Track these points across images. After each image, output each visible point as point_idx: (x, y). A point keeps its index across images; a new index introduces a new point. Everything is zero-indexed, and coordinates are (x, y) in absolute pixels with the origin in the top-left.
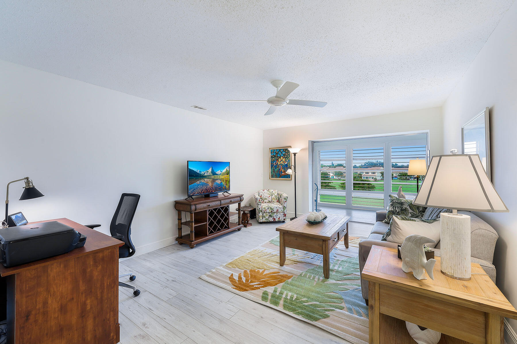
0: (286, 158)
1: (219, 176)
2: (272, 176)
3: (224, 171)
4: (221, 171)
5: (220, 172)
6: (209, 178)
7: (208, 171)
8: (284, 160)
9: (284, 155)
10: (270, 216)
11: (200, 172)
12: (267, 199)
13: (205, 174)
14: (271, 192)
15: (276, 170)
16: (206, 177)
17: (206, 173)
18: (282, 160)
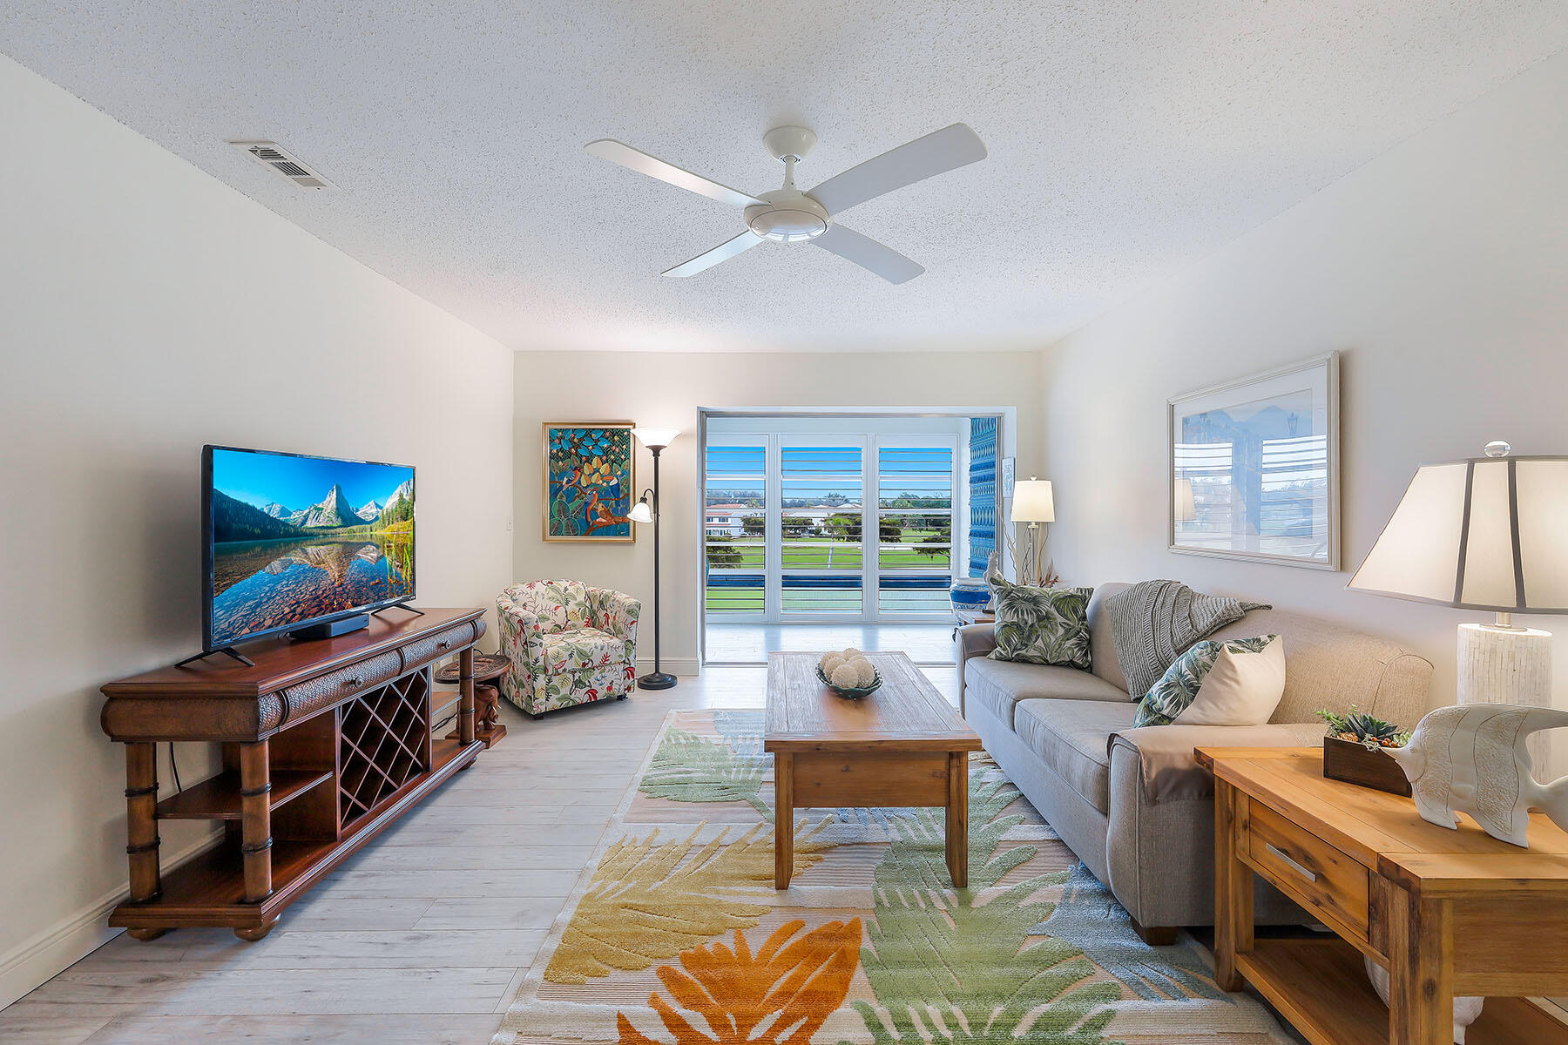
0: (613, 462)
1: (368, 526)
3: (391, 502)
4: (377, 506)
5: (374, 510)
6: (326, 540)
7: (320, 506)
8: (604, 469)
9: (606, 452)
10: (578, 683)
11: (284, 512)
12: (549, 619)
13: (309, 524)
14: (562, 589)
15: (572, 506)
16: (312, 535)
17: (311, 516)
18: (597, 470)
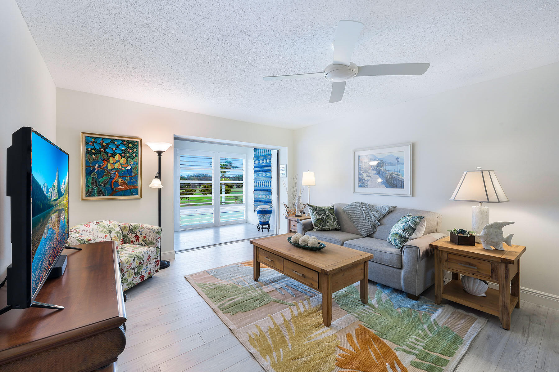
0: (128, 157)
2: (90, 193)
8: (123, 161)
9: (124, 152)
10: (137, 274)
13: (52, 197)
14: (106, 226)
15: (101, 180)
16: (53, 206)
18: (118, 161)
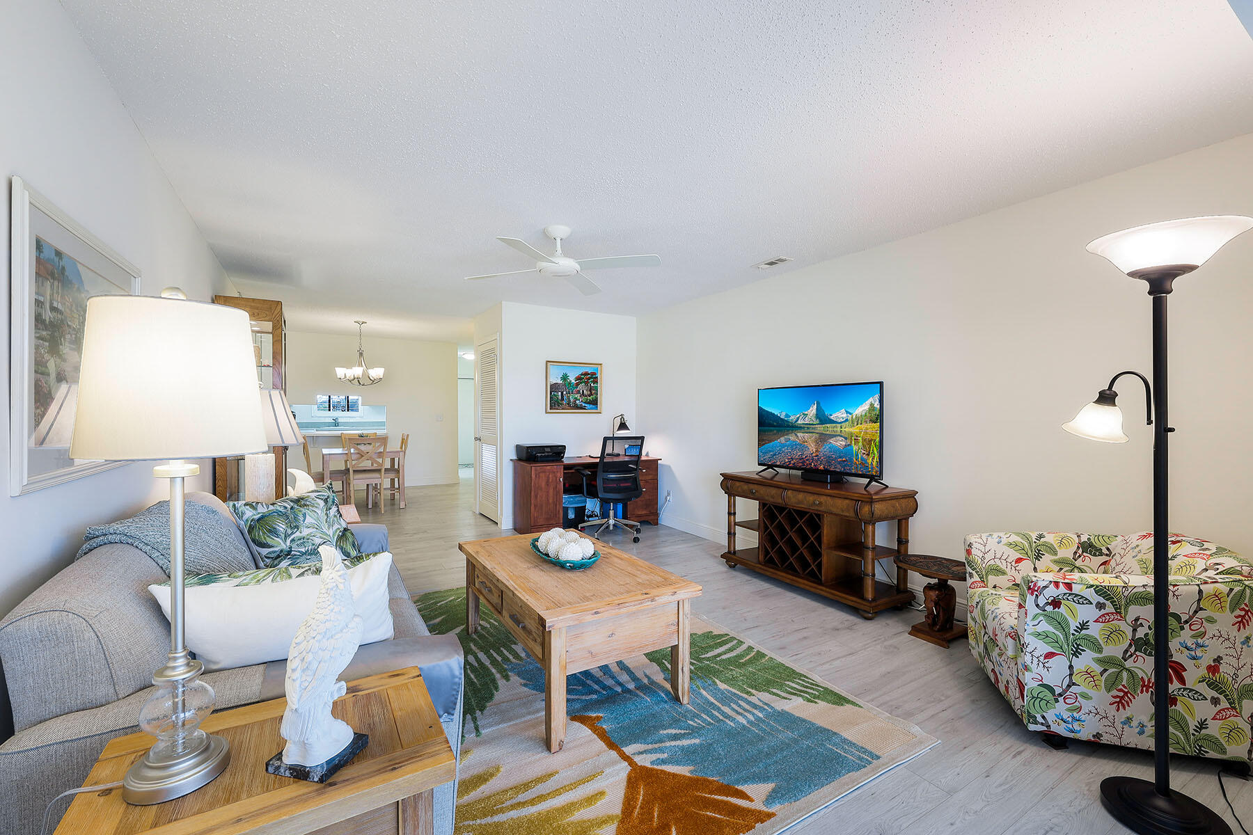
1: (838, 425)
3: (861, 410)
4: (847, 412)
5: (845, 415)
6: (808, 431)
7: (806, 413)
11: (787, 416)
13: (799, 422)
16: (801, 427)
17: (800, 418)
